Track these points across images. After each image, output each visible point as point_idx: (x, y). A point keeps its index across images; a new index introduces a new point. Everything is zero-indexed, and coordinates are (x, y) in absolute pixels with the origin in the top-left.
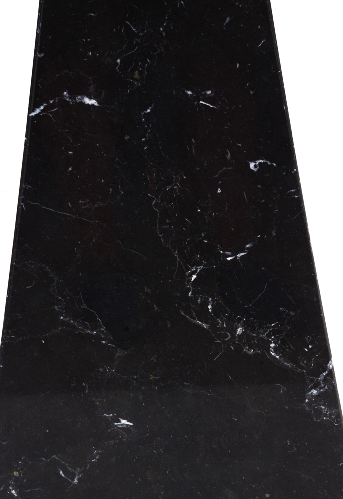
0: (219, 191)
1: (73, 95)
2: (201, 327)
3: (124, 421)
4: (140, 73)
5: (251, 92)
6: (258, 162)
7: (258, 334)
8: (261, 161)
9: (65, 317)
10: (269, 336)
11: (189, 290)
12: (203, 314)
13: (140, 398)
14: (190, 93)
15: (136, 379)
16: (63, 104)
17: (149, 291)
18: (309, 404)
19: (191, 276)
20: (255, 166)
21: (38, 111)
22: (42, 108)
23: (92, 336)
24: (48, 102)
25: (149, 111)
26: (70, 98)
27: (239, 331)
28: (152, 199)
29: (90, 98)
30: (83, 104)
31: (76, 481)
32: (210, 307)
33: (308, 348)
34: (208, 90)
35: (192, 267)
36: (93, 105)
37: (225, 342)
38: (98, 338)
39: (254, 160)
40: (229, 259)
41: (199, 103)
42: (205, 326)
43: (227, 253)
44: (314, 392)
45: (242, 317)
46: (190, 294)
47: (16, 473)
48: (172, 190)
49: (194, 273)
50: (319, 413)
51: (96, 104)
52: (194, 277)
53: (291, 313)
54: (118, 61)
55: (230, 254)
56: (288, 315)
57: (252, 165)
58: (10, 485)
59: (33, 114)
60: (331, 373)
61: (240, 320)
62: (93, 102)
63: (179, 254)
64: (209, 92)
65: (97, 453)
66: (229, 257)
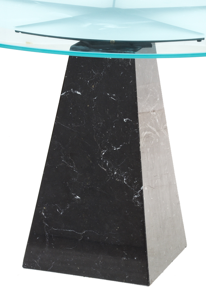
0: (114, 127)
1: (74, 90)
2: (104, 170)
3: (78, 197)
4: (94, 86)
5: (127, 97)
6: (126, 119)
7: (121, 175)
8: (128, 119)
9: (64, 161)
10: (124, 176)
11: (102, 157)
12: (105, 166)
13: (83, 190)
14: (108, 94)
15: (83, 184)
16: (71, 93)
17: (90, 156)
18: (134, 200)
19: (103, 153)
20: (126, 120)
21: (63, 94)
22: (65, 93)
23: (71, 168)
24: (66, 92)
25: (96, 98)
26: (73, 91)
27: (115, 173)
28: (93, 126)
29: (79, 92)
30: (76, 93)
31: (62, 213)
32: (107, 164)
33: (135, 182)
34: (114, 94)
35: (103, 150)
36: (79, 94)
37: (111, 176)
38: (73, 168)
39: (125, 118)
40: (115, 149)
41: (111, 98)
42: (105, 170)
43: (114, 147)
44: (136, 196)
45: (117, 169)
46: (102, 159)
47: (44, 208)
48: (100, 124)
49: (104, 152)
50: (137, 203)
51: (80, 94)
52: (104, 153)
53: (132, 170)
54: (88, 81)
55: (115, 147)
56: (130, 170)
57: (124, 120)
58: (42, 211)
59: (62, 95)
60: (142, 191)
61: (116, 170)
62: (79, 93)
63: (100, 145)
64: (114, 95)
65: (69, 206)
66: (115, 148)
